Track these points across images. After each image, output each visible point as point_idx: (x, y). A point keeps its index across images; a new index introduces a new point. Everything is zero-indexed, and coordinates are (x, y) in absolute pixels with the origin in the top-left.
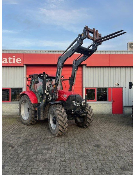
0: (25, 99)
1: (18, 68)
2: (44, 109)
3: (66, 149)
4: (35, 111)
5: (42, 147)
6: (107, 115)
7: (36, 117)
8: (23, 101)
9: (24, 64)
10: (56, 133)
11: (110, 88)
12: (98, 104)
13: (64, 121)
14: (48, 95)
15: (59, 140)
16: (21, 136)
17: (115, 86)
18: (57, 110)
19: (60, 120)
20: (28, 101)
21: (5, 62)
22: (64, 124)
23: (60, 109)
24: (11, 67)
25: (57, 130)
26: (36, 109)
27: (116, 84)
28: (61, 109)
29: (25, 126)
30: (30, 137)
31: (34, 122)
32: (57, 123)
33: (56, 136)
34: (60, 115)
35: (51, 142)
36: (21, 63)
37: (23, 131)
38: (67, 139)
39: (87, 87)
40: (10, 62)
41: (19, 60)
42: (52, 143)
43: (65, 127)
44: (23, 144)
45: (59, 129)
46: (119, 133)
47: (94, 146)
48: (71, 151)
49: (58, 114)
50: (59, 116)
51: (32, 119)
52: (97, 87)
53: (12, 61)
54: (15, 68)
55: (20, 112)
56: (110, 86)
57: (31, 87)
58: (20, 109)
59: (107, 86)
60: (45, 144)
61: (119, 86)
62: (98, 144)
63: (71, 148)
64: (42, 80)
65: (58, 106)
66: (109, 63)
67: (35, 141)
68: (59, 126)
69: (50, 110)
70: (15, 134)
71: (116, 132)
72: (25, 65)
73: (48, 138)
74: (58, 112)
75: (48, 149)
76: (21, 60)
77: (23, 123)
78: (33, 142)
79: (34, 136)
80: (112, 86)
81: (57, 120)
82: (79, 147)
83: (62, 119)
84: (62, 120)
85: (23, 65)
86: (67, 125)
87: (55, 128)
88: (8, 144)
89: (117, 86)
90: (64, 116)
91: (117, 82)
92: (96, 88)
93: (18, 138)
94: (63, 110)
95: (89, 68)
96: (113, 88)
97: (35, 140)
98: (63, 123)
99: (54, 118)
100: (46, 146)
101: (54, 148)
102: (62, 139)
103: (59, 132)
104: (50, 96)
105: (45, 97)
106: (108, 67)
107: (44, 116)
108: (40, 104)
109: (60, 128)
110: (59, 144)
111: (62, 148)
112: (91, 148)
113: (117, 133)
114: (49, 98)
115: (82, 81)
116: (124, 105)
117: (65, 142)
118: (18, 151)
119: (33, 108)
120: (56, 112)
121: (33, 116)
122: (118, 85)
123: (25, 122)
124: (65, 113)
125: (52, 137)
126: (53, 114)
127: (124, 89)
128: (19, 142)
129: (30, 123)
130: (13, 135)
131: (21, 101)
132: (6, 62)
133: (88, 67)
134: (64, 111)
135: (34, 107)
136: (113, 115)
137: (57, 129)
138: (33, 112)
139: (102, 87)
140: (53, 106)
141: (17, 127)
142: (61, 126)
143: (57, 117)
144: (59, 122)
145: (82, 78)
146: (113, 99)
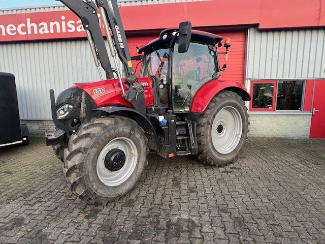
6: (297, 140)
11: (310, 81)
12: (279, 116)
17: (323, 76)
39: (256, 78)
52: (280, 78)
56: (311, 77)
59: (304, 77)
66: (319, 19)
80: (317, 77)
92: (276, 81)
95: (264, 35)
96: (318, 80)
136: (311, 140)
139: (292, 77)
146: (313, 107)
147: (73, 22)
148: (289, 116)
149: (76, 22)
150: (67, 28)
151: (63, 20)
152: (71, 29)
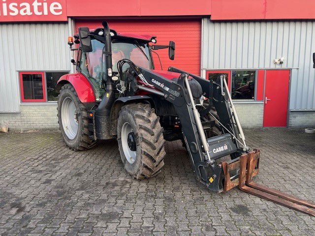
0: (68, 91)
1: (56, 26)
2: (108, 115)
3: (157, 218)
4: (90, 120)
5: (95, 211)
6: (252, 129)
7: (92, 133)
8: (64, 97)
9: (68, 17)
10: (136, 171)
11: (261, 72)
13: (156, 145)
14: (118, 82)
15: (141, 190)
16: (54, 177)
17: (273, 67)
18: (138, 116)
19: (144, 140)
20: (74, 98)
21: (25, 11)
22: (156, 151)
23: (145, 115)
24: (42, 23)
25: (137, 165)
26: (91, 115)
27: (277, 61)
28: (149, 115)
29: (71, 152)
30: (75, 179)
31: (89, 144)
32: (138, 148)
33: (135, 178)
34: (146, 129)
35: (122, 195)
36: (61, 13)
37: (61, 165)
38: (162, 186)
39: (211, 68)
40: (37, 13)
41: (56, 6)
42: (124, 197)
43: (157, 159)
44: (50, 201)
45: (143, 162)
46: (290, 171)
47: (231, 208)
48: (169, 224)
49: (141, 127)
50: (143, 131)
51: (84, 138)
52: (233, 68)
53: (41, 9)
54: (50, 26)
55: (60, 122)
56: (261, 67)
57: (80, 66)
58: (59, 116)
59: (256, 67)
60: (104, 201)
61: (284, 66)
62: (243, 204)
63: (172, 214)
64: (103, 45)
65: (139, 106)
66: (265, 12)
67: (81, 192)
68: (144, 156)
69: (120, 117)
70: (41, 171)
71: (282, 169)
72: (72, 18)
73: (115, 185)
74: (139, 121)
75: (110, 217)
76: (60, 7)
77: (67, 146)
78: (77, 193)
79: (84, 177)
80: (267, 67)
81: (138, 142)
82: (192, 212)
83: (150, 139)
84: (152, 141)
85: (66, 19)
86: (163, 154)
87: (133, 160)
88: (13, 201)
89: (278, 67)
90: (156, 131)
91: (279, 57)
92: (230, 71)
93: (44, 183)
94: (154, 117)
95: (217, 25)
97: (82, 188)
98: (154, 148)
99: (131, 136)
100: (106, 208)
101: (126, 214)
102: (151, 187)
103: (143, 170)
104: (122, 83)
105: (110, 87)
106: (260, 21)
107: (109, 131)
108: (99, 103)
109: (146, 161)
110: (139, 202)
111: (148, 213)
112: (225, 217)
113: (286, 172)
114: (120, 88)
115: (200, 57)
116: (292, 107)
117: (155, 197)
118: (29, 221)
119: (84, 113)
120: (135, 121)
121: (85, 131)
122: (281, 63)
123: (71, 144)
124: (158, 124)
125: (127, 182)
126: (129, 126)
127: (294, 72)
128: (42, 194)
129: (81, 147)
130: (35, 175)
131: (60, 96)
132: (29, 13)
133: (214, 22)
134: (157, 120)
135: (86, 110)
136: (264, 128)
137: (138, 162)
138: (85, 122)
139: (245, 67)
140: (127, 106)
141: (53, 154)
142: (148, 155)
143: (137, 134)
144: (143, 147)
145: (200, 47)
146: (265, 96)
147: (16, 4)
148: (244, 105)
149: (19, 5)
150: (9, 10)
151: (4, 2)
152: (13, 12)
